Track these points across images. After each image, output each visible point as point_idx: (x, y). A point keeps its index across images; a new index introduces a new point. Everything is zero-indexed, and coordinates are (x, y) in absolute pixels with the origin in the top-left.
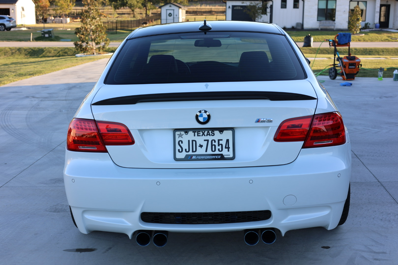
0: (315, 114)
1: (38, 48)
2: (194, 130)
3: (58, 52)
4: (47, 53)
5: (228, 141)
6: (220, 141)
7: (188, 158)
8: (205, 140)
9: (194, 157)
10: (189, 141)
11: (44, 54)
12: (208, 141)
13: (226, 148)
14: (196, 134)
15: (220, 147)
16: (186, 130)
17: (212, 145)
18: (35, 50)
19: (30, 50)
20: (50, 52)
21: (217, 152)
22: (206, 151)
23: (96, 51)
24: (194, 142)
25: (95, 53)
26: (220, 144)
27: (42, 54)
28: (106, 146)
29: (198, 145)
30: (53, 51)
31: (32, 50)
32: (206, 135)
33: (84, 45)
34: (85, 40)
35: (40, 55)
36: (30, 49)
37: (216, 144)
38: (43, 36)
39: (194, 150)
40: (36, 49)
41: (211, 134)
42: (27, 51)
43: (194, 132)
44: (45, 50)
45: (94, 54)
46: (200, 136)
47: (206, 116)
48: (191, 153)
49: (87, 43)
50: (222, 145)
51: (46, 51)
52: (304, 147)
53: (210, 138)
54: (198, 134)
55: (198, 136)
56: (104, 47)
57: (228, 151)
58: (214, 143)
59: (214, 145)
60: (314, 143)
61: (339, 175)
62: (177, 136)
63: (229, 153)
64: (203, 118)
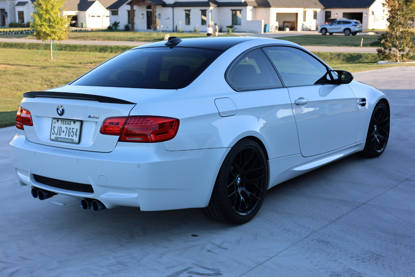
0: (129, 115)
1: (357, 54)
2: (62, 120)
3: (375, 58)
4: (364, 59)
5: (77, 129)
6: (73, 129)
7: (56, 140)
8: (66, 128)
9: (59, 139)
10: (58, 127)
11: (360, 60)
12: (67, 128)
13: (75, 135)
14: (62, 122)
15: (72, 134)
16: (58, 119)
17: (69, 132)
18: (354, 56)
19: (349, 56)
20: (367, 58)
21: (70, 137)
22: (65, 136)
23: (399, 58)
24: (61, 128)
25: (399, 61)
26: (73, 131)
27: (358, 60)
28: (23, 126)
29: (62, 131)
30: (370, 57)
31: (351, 55)
32: (67, 124)
33: (387, 51)
34: (388, 47)
35: (356, 61)
36: (350, 54)
37: (71, 131)
38: (379, 41)
39: (60, 134)
40: (356, 54)
41: (69, 123)
42: (346, 57)
43: (61, 121)
44: (363, 55)
45: (397, 61)
46: (64, 124)
47: (61, 110)
48: (58, 136)
49: (390, 50)
50: (74, 132)
51: (363, 57)
52: (119, 140)
53: (68, 126)
54: (63, 122)
55: (63, 124)
56: (407, 54)
57: (76, 137)
58: (70, 131)
59: (70, 132)
60: (127, 138)
61: (139, 166)
62: (53, 123)
63: (76, 139)
64: (60, 111)
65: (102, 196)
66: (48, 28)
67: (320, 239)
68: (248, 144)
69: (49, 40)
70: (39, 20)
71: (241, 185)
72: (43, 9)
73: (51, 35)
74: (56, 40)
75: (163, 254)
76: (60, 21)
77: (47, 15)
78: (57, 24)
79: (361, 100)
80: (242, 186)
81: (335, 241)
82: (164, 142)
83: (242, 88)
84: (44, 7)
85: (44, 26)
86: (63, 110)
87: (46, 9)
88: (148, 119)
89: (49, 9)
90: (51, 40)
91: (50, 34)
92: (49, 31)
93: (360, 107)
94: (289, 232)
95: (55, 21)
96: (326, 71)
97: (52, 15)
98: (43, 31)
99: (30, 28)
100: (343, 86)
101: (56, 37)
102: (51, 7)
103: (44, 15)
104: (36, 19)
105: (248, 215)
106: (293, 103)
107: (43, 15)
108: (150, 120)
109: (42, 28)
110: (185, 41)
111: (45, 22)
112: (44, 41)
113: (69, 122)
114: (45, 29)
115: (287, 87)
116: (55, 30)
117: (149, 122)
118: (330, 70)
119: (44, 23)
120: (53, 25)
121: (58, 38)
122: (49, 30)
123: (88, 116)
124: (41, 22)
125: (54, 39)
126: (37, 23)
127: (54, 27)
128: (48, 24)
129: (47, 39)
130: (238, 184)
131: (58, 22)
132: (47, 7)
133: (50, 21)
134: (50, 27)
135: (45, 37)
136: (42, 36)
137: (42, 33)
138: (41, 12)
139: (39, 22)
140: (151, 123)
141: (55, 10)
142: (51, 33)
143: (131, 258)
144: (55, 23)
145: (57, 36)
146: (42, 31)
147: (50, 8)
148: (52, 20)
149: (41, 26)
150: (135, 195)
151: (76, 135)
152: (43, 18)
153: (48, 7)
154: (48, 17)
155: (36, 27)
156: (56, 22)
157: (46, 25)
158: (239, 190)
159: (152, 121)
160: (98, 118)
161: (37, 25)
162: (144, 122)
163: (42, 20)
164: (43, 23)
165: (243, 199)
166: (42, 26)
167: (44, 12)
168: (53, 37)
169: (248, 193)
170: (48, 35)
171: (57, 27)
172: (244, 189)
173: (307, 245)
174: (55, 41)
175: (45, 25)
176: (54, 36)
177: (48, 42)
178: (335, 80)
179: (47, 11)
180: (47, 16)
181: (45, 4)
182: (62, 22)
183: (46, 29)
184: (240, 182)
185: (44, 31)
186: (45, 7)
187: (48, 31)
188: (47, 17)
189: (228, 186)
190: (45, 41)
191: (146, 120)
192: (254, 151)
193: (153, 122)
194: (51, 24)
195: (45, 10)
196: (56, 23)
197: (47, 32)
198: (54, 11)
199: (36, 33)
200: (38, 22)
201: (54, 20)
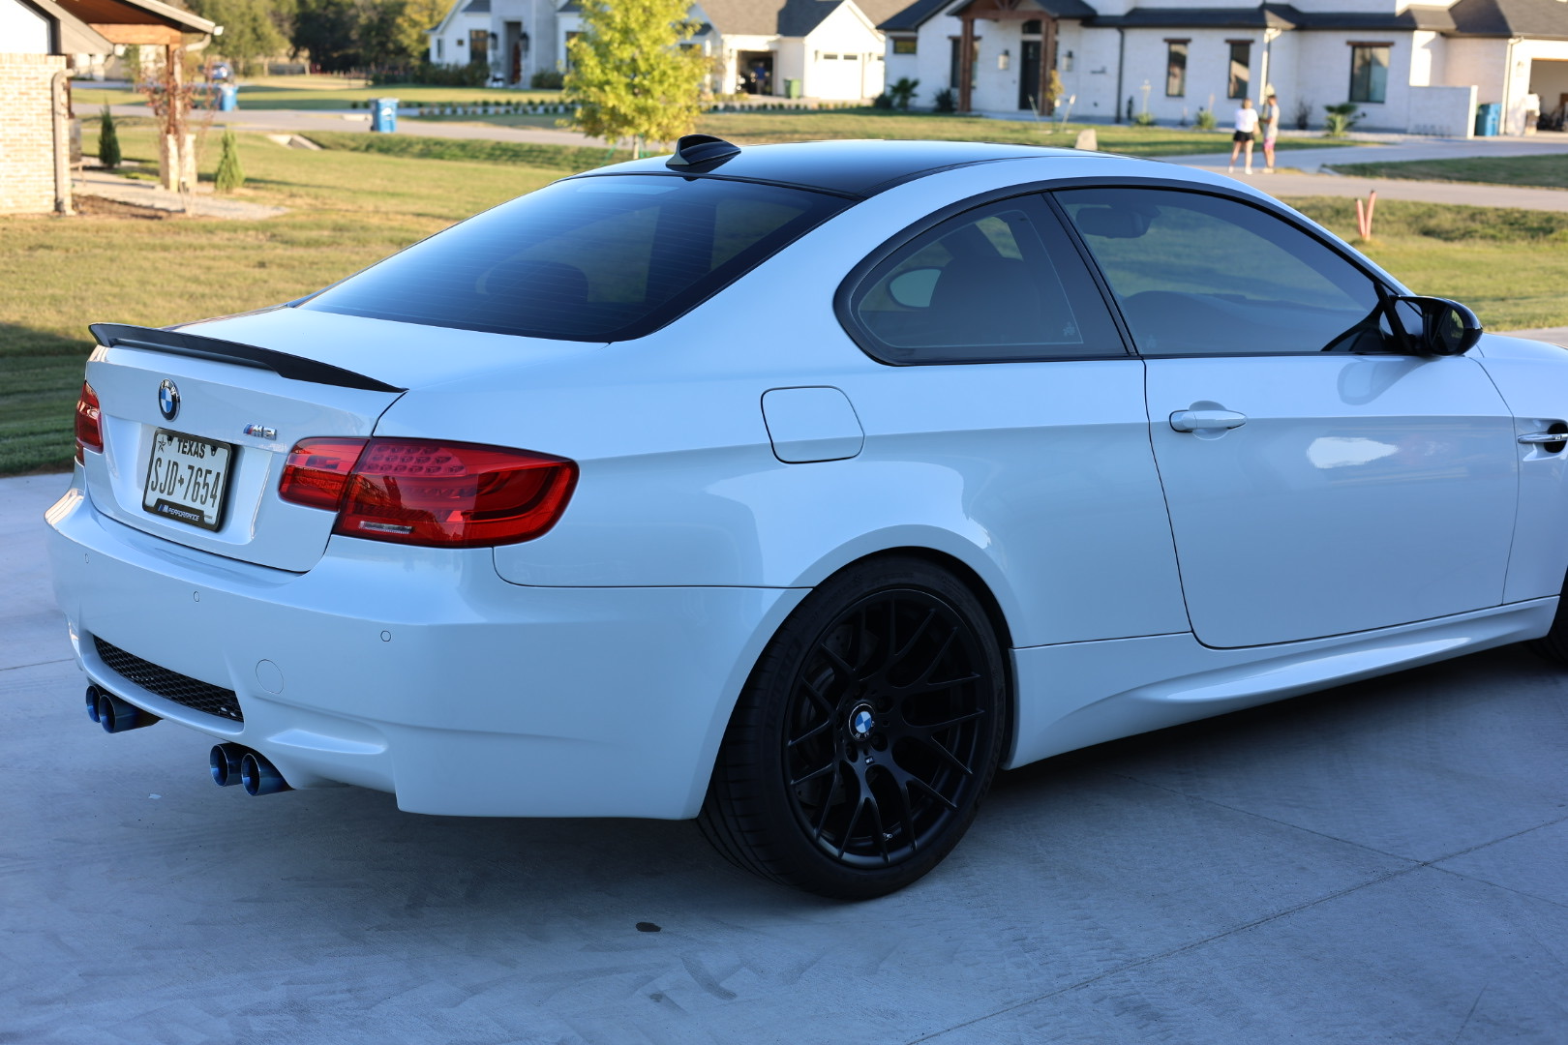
0: (374, 435)
2: (180, 438)
5: (218, 474)
6: (208, 475)
7: (158, 509)
8: (189, 467)
9: (166, 509)
10: (169, 462)
12: (191, 468)
13: (212, 496)
14: (181, 446)
15: (204, 492)
16: (170, 433)
17: (196, 483)
21: (197, 505)
22: (185, 498)
24: (175, 468)
26: (207, 481)
28: (83, 448)
29: (178, 478)
32: (193, 454)
37: (201, 480)
39: (171, 491)
41: (200, 451)
43: (180, 442)
47: (170, 399)
48: (165, 497)
50: (208, 485)
52: (338, 529)
53: (196, 462)
54: (184, 448)
55: (184, 452)
57: (213, 505)
58: (199, 479)
59: (199, 484)
60: (362, 522)
61: (386, 636)
62: (158, 445)
63: (211, 513)
64: (167, 402)
65: (272, 739)
66: (627, 93)
67: (1137, 997)
68: (904, 580)
69: (629, 138)
70: (596, 66)
71: (878, 738)
72: (613, 25)
73: (637, 121)
74: (653, 140)
75: (474, 991)
76: (670, 72)
77: (627, 46)
78: (661, 82)
79: (1546, 429)
80: (881, 748)
81: (1188, 1016)
82: (495, 548)
83: (913, 350)
84: (618, 19)
85: (614, 89)
86: (174, 397)
87: (624, 26)
88: (443, 453)
89: (633, 25)
90: (637, 140)
91: (633, 118)
92: (629, 106)
93: (1533, 454)
94: (1027, 955)
95: (652, 68)
96: (1375, 300)
97: (645, 49)
98: (606, 107)
99: (564, 91)
100: (1447, 365)
101: (654, 130)
102: (642, 19)
103: (616, 45)
104: (586, 62)
105: (887, 866)
106: (1157, 424)
107: (611, 48)
108: (448, 459)
109: (607, 96)
110: (753, 154)
111: (616, 73)
112: (611, 142)
113: (200, 444)
114: (618, 99)
115: (1142, 358)
116: (650, 102)
117: (444, 466)
118: (1389, 293)
119: (613, 76)
120: (646, 83)
121: (660, 133)
122: (628, 103)
123: (245, 426)
124: (603, 71)
125: (646, 136)
126: (589, 76)
127: (647, 92)
128: (628, 80)
129: (620, 134)
130: (858, 736)
131: (664, 73)
132: (628, 18)
133: (635, 71)
134: (636, 91)
135: (614, 126)
136: (606, 124)
137: (606, 114)
138: (606, 34)
139: (598, 71)
140: (451, 470)
141: (657, 28)
142: (635, 114)
143: (349, 991)
144: (653, 78)
145: (659, 125)
146: (603, 104)
147: (637, 20)
148: (643, 66)
149: (601, 86)
150: (378, 748)
151: (214, 497)
152: (611, 60)
153: (632, 19)
154: (630, 55)
155: (585, 88)
156: (656, 73)
157: (619, 83)
158: (861, 765)
159: (455, 462)
160: (274, 438)
161: (590, 84)
162: (425, 465)
163: (609, 66)
164: (610, 77)
165: (873, 799)
166: (607, 88)
167: (617, 35)
168: (642, 130)
169: (903, 778)
170: (627, 121)
171: (657, 90)
172: (885, 758)
173: (1063, 1017)
174: (649, 142)
175: (615, 85)
176: (645, 127)
177: (625, 144)
178: (1412, 337)
179: (626, 32)
180: (625, 49)
181: (622, 8)
182: (679, 73)
183: (618, 97)
184: (870, 730)
185: (610, 105)
186: (622, 19)
187: (626, 104)
188: (626, 53)
189: (790, 743)
190: (615, 142)
191: (433, 456)
192: (933, 610)
193: (461, 468)
194: (637, 80)
195: (619, 27)
196: (657, 78)
197: (623, 110)
198: (653, 32)
199: (584, 112)
200: (592, 73)
201: (651, 65)
